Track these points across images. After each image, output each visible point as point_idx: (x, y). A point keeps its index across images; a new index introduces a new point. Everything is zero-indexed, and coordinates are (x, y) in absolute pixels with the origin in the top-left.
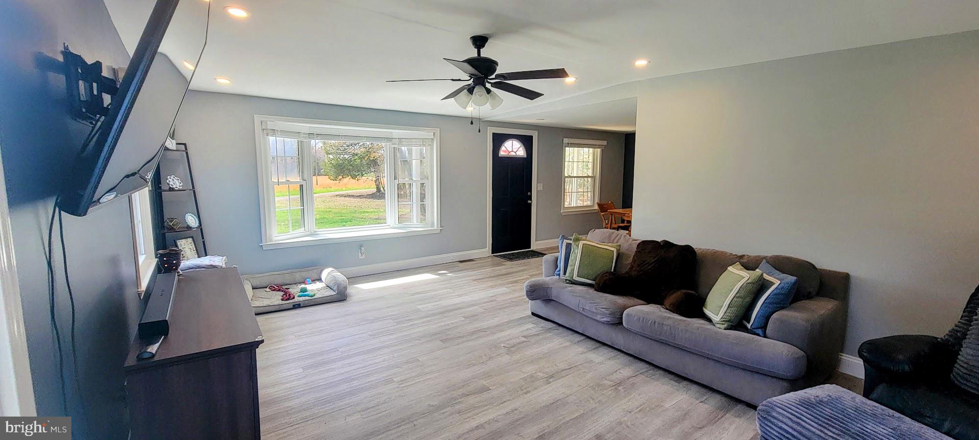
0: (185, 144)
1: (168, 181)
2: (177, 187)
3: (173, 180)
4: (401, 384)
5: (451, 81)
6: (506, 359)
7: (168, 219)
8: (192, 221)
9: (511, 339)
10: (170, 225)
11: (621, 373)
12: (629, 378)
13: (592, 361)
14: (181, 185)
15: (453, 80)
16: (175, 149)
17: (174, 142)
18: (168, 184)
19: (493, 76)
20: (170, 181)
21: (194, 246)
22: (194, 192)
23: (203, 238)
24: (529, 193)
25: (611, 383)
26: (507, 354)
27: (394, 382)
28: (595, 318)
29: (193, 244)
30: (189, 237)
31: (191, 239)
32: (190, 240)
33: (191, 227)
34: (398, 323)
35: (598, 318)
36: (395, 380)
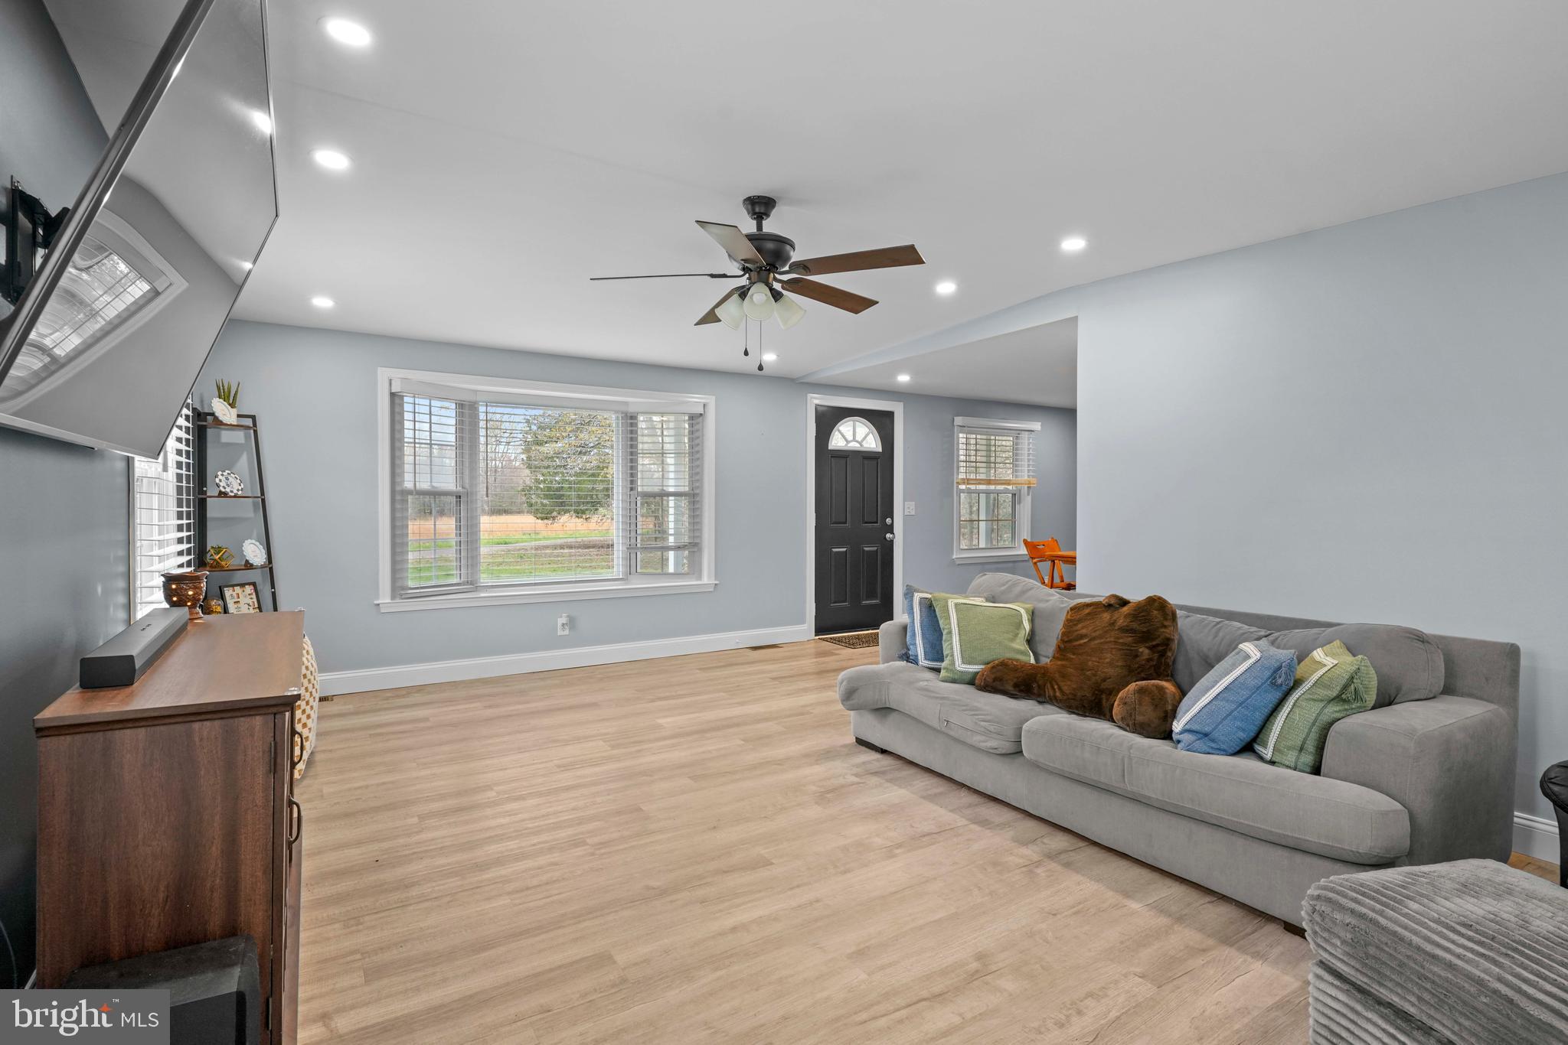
0: (253, 418)
1: (217, 480)
2: (232, 492)
3: (227, 479)
4: (599, 849)
5: (709, 278)
6: (814, 812)
7: (212, 548)
8: (254, 553)
9: (829, 779)
10: (215, 560)
11: (1044, 843)
12: (1060, 853)
13: (987, 820)
14: (240, 488)
15: (713, 276)
16: (235, 423)
17: (234, 412)
18: (218, 486)
19: (787, 268)
20: (220, 481)
21: (255, 600)
22: (263, 501)
23: (273, 586)
24: (888, 521)
25: (1021, 861)
26: (816, 803)
27: (588, 844)
28: (969, 741)
29: (254, 596)
30: (249, 584)
31: (252, 587)
32: (249, 589)
33: (252, 565)
34: (613, 747)
35: (977, 740)
36: (588, 840)
